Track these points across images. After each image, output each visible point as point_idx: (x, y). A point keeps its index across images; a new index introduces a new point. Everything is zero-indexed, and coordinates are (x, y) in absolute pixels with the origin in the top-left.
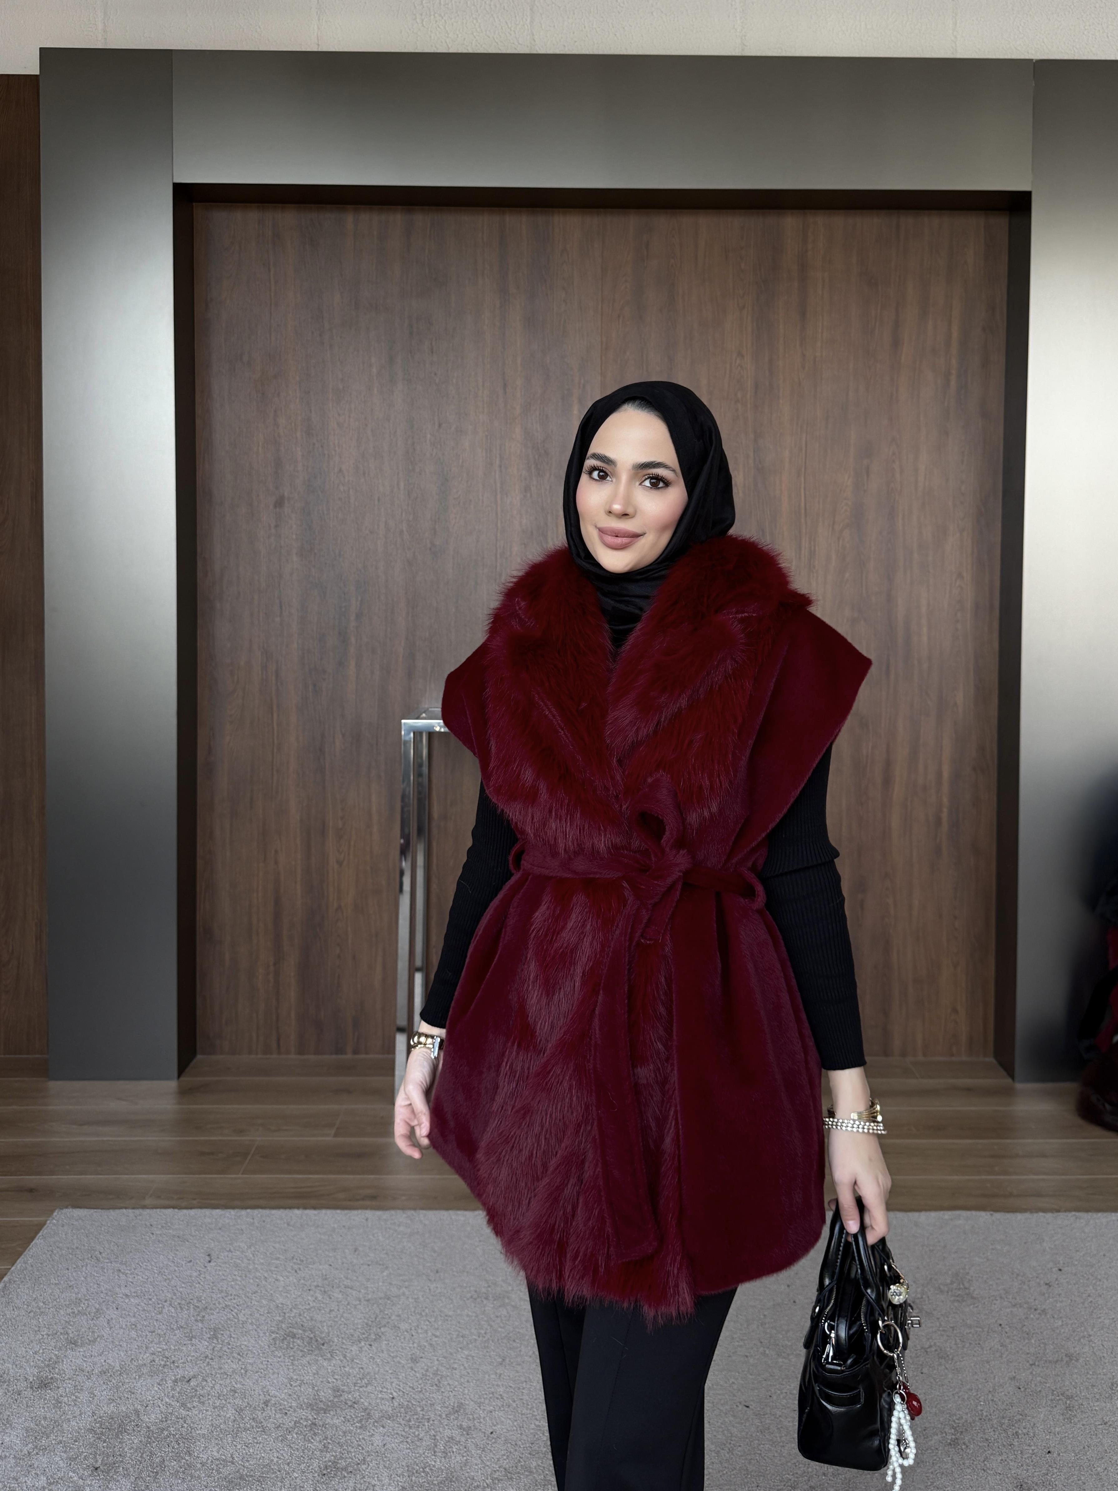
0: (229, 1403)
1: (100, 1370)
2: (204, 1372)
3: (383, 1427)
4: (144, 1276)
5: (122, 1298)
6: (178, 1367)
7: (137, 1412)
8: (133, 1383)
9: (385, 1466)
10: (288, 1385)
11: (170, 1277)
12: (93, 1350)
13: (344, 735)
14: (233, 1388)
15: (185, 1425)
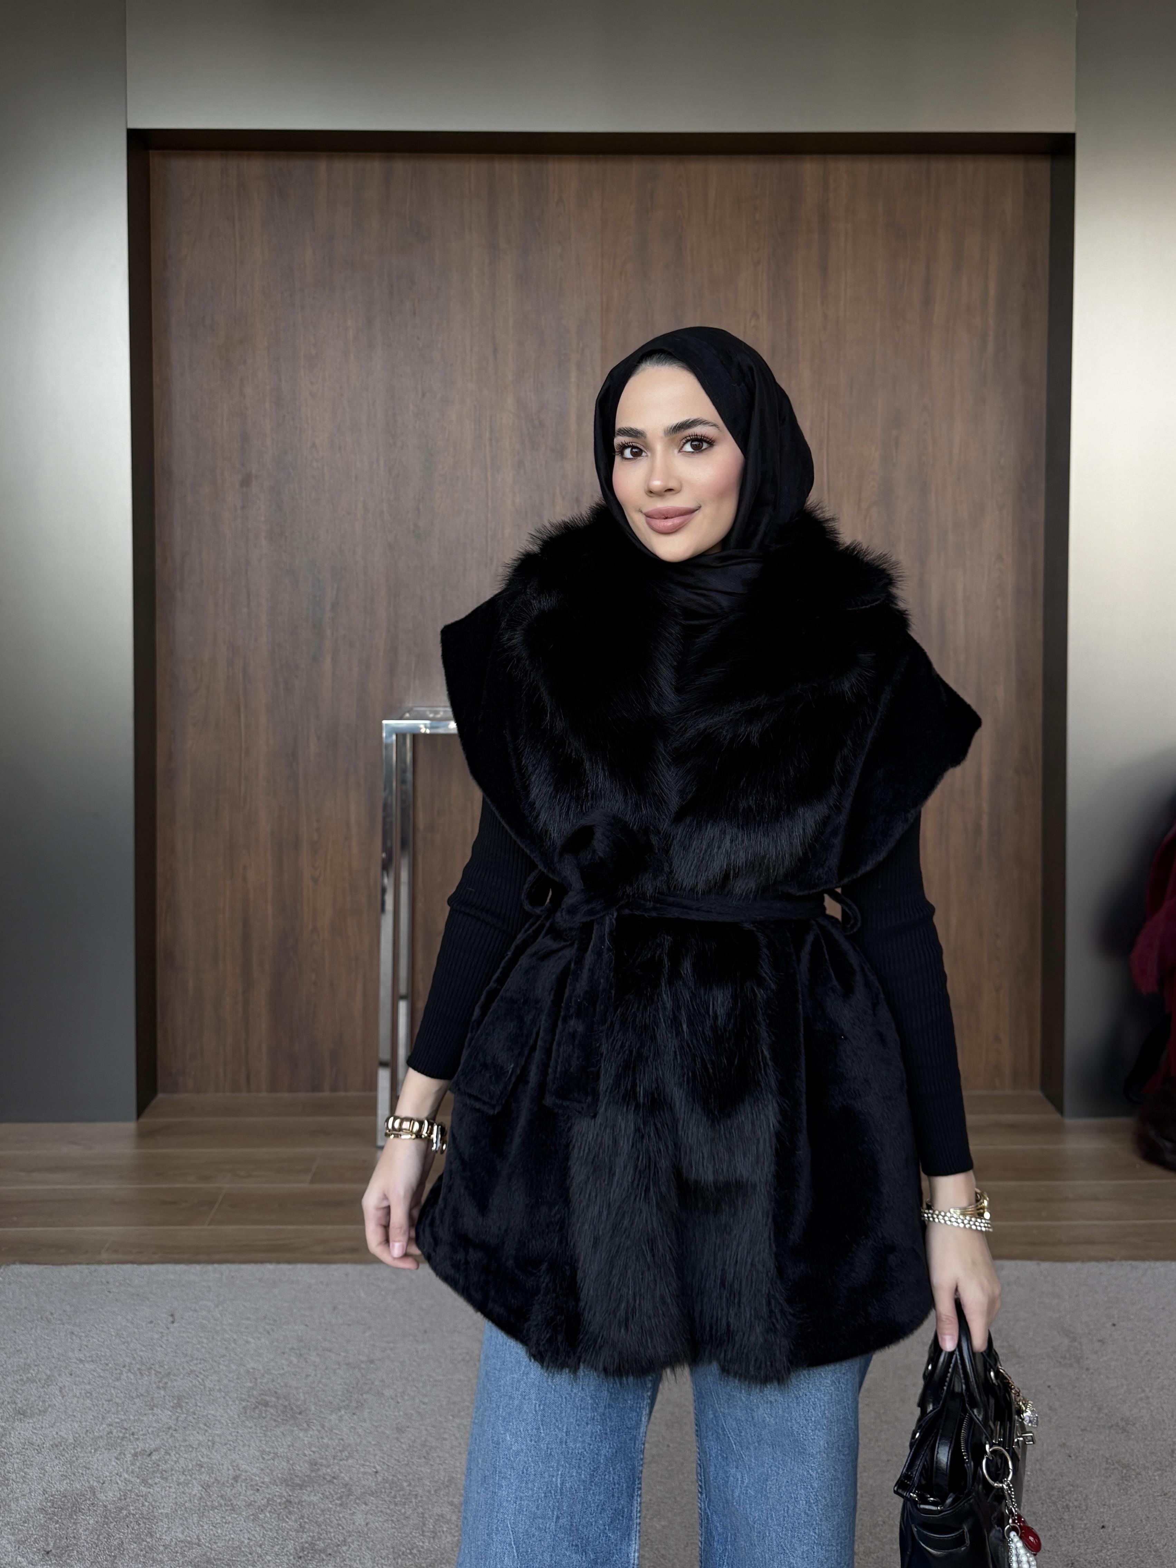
0: (195, 1479)
1: (51, 1443)
2: (167, 1445)
3: (366, 1504)
4: (100, 1340)
5: (76, 1363)
6: (138, 1439)
7: (93, 1490)
8: (88, 1457)
9: (368, 1548)
10: (261, 1459)
11: (129, 1339)
12: (44, 1421)
13: (319, 738)
14: (199, 1462)
15: (147, 1504)
